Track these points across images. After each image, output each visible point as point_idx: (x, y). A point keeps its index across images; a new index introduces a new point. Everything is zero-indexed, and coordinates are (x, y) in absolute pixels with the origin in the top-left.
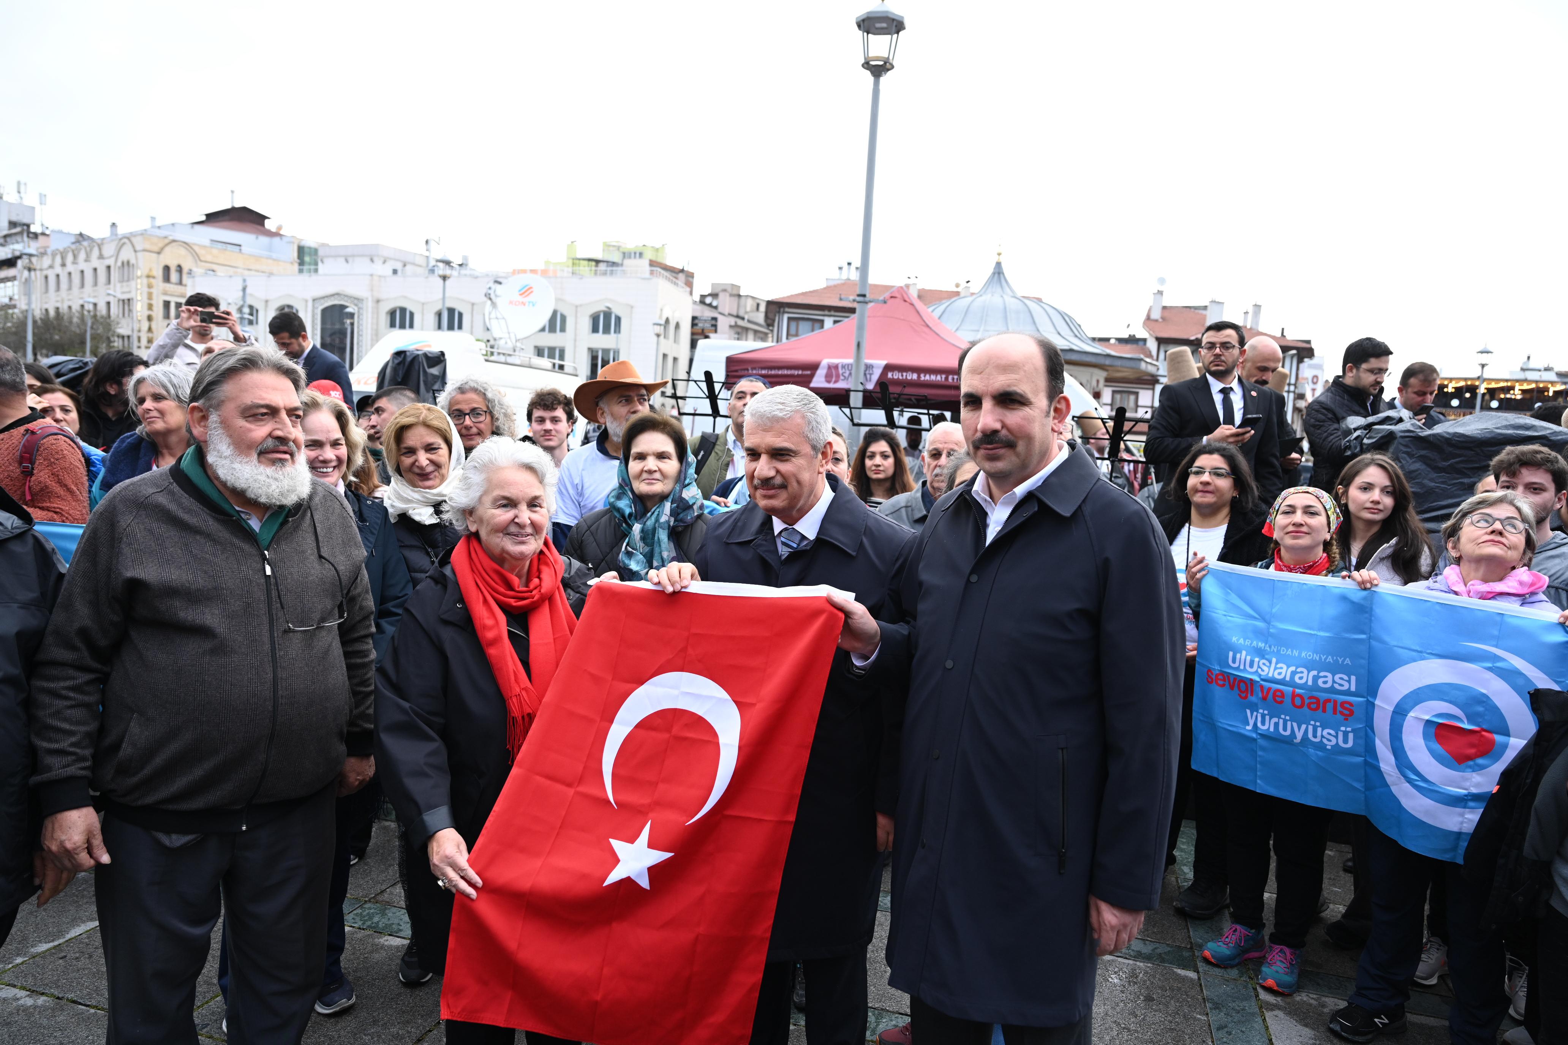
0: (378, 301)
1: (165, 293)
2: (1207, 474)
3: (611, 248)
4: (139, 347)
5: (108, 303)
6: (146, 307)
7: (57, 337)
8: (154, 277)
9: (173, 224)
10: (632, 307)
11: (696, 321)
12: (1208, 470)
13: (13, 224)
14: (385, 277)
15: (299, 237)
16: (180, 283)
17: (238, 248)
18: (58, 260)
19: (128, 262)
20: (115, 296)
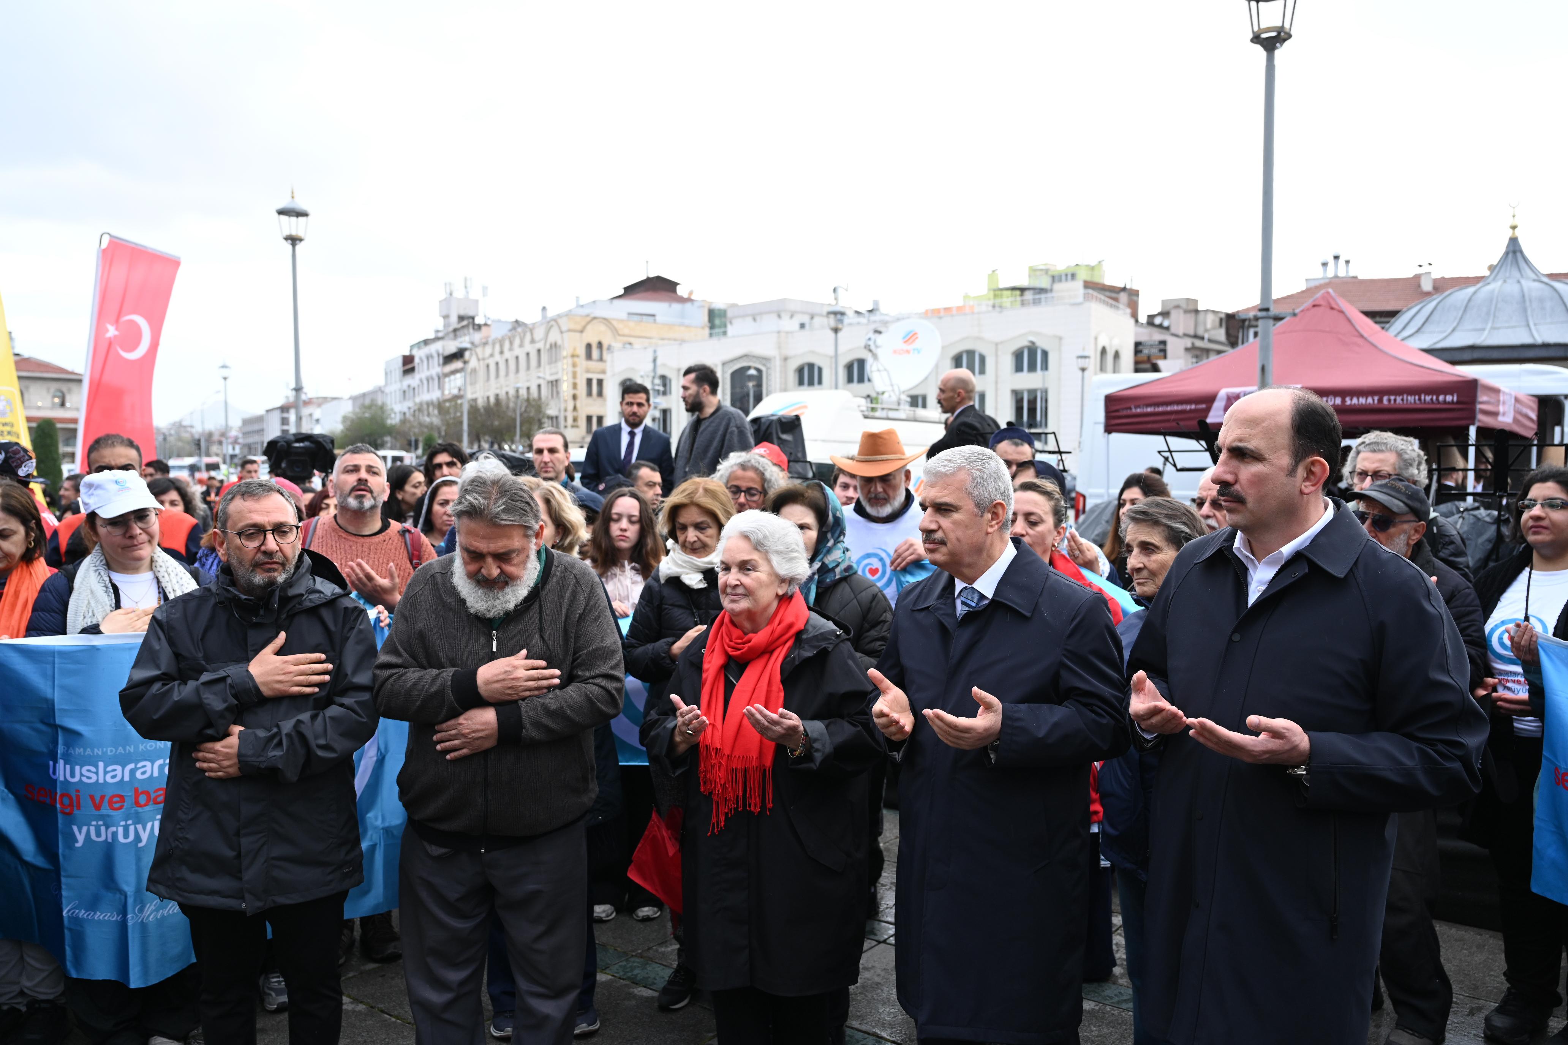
0: (786, 359)
1: (588, 371)
2: (1538, 506)
3: (1038, 273)
4: (566, 427)
5: (539, 386)
6: (571, 386)
7: (496, 423)
8: (578, 356)
9: (594, 302)
10: (1060, 338)
11: (1140, 348)
12: (1540, 502)
13: (461, 318)
14: (792, 332)
15: (709, 300)
16: (601, 359)
17: (651, 318)
18: (497, 348)
19: (556, 344)
20: (544, 379)
